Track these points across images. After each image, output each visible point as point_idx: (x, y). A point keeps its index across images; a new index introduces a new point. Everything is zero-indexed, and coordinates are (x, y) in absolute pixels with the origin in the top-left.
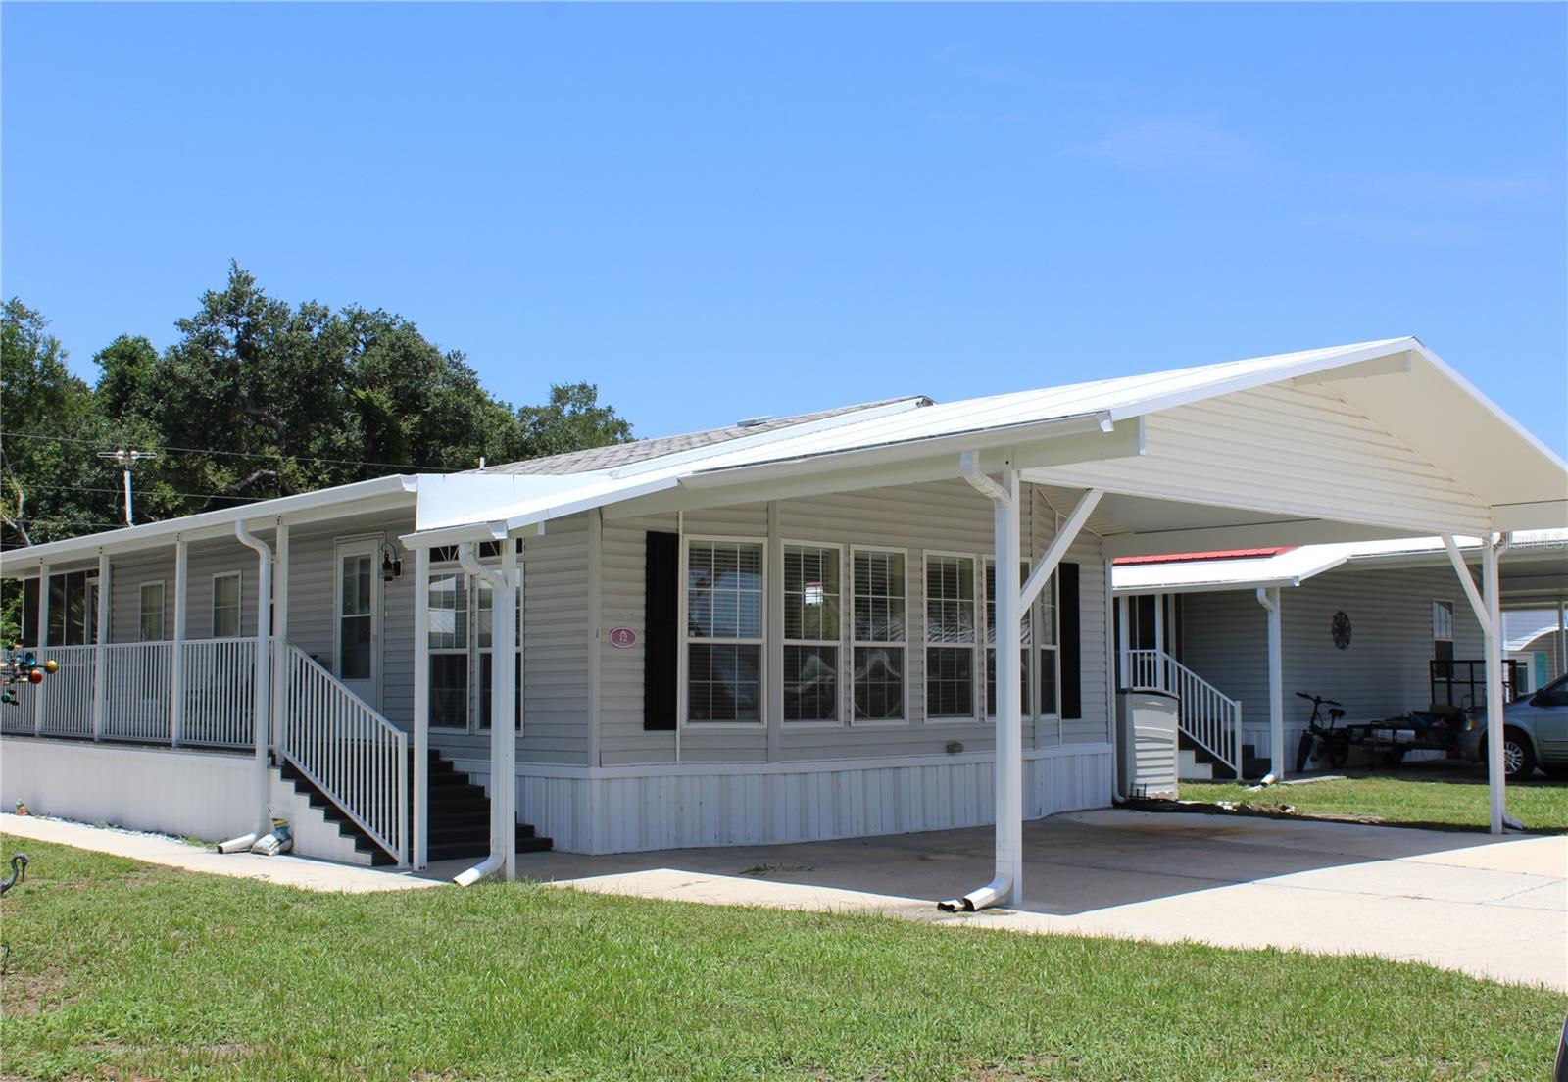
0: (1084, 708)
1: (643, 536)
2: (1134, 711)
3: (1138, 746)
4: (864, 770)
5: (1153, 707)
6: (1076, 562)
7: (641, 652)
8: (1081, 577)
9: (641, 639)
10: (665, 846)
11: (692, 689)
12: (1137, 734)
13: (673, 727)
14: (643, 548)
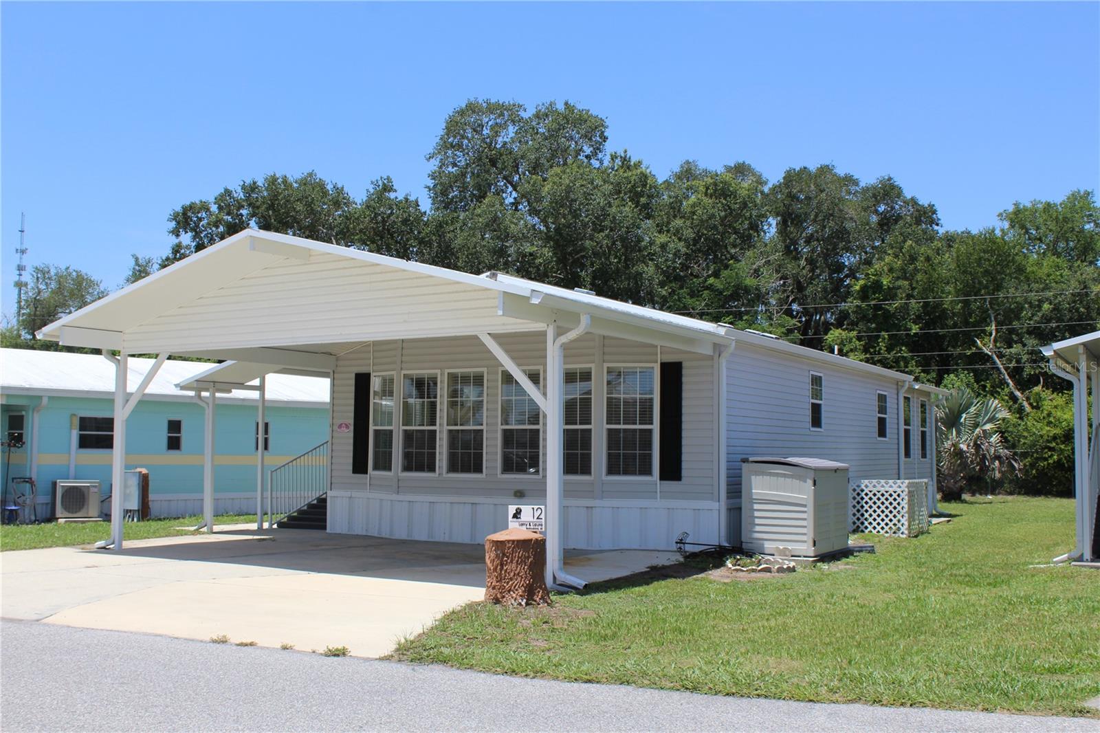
0: (684, 473)
1: (354, 376)
2: (753, 477)
3: (756, 507)
4: (451, 503)
5: (777, 475)
6: (680, 360)
7: (352, 435)
8: (684, 372)
9: (352, 428)
10: (360, 533)
11: (376, 454)
12: (754, 497)
13: (366, 472)
14: (353, 382)
